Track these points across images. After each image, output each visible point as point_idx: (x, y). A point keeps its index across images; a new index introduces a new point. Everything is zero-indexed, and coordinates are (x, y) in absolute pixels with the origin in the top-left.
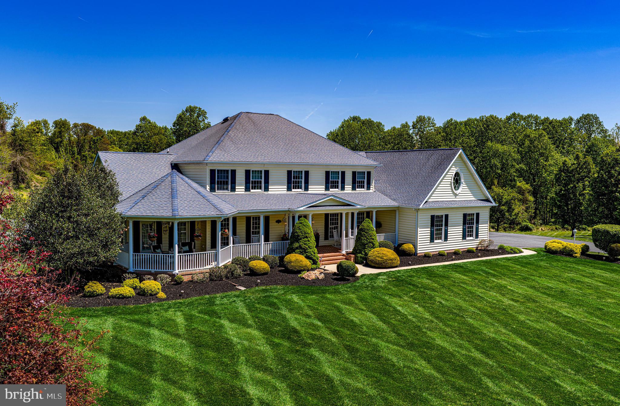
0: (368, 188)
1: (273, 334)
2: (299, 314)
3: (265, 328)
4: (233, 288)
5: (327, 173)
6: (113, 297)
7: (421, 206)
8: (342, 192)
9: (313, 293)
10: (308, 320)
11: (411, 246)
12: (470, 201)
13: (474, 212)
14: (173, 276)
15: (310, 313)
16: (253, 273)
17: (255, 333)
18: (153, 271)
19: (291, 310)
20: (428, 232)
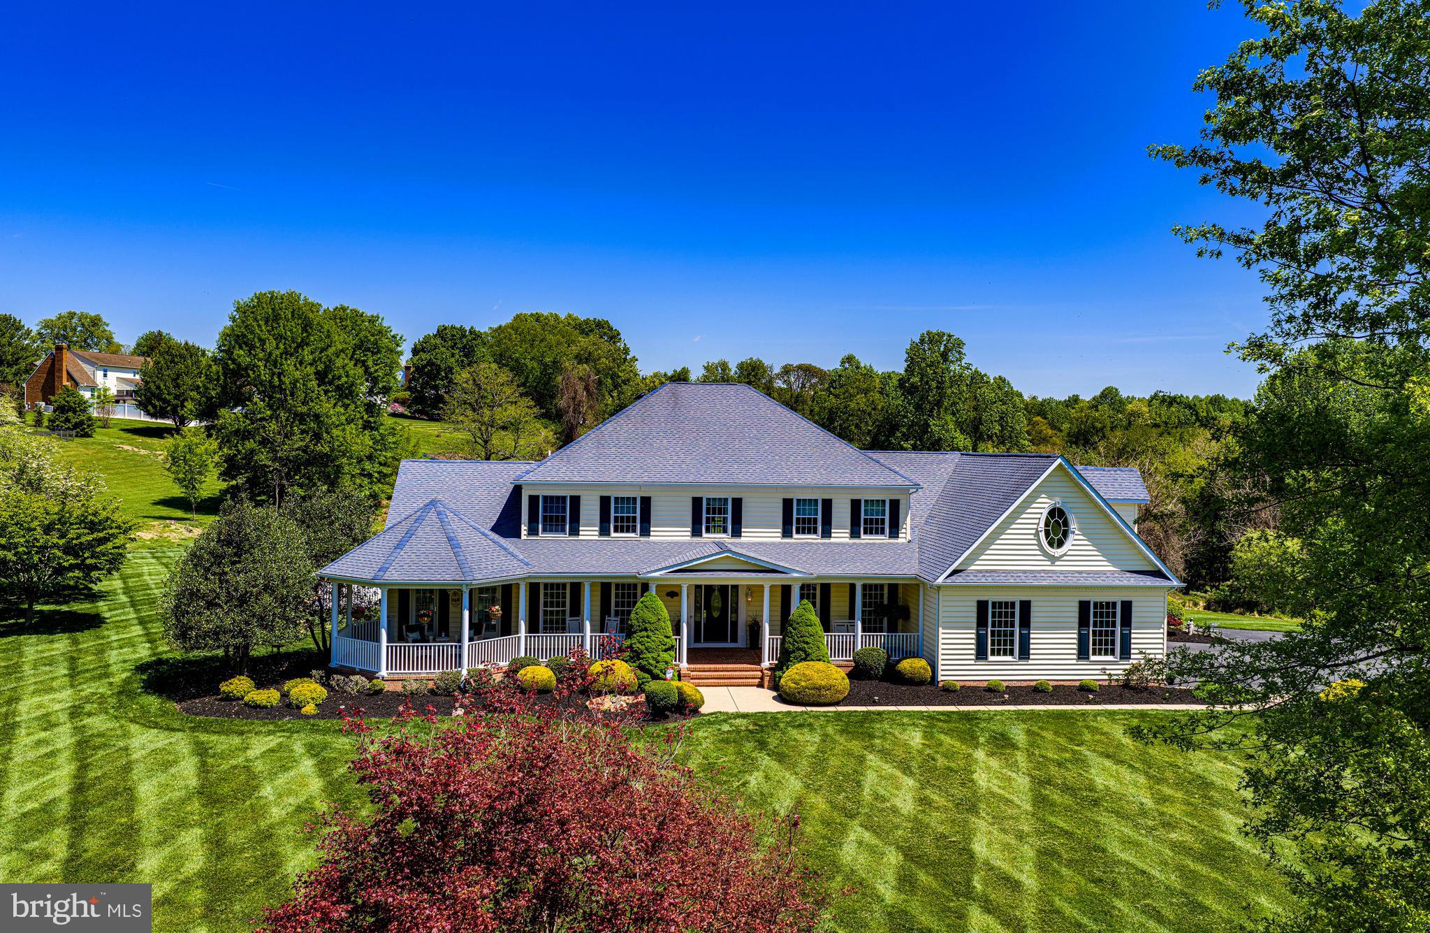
0: (894, 532)
5: (787, 504)
6: (246, 704)
7: (940, 580)
8: (826, 541)
11: (923, 664)
12: (1097, 572)
13: (1118, 598)
14: (371, 679)
18: (358, 668)
20: (969, 637)
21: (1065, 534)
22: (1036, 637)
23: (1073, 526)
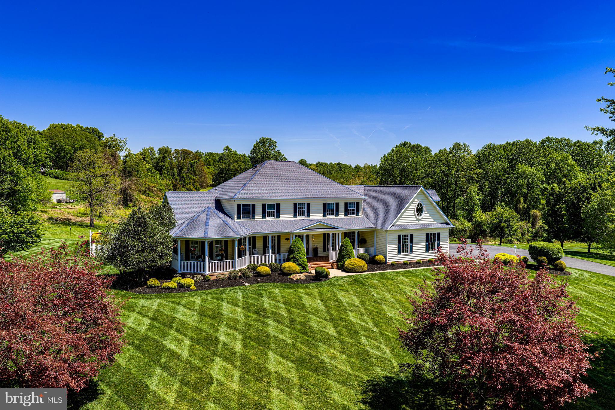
0: (358, 214)
1: (249, 311)
2: (273, 300)
3: (247, 308)
4: (242, 284)
5: (325, 205)
6: (164, 288)
7: (389, 229)
8: (337, 217)
9: (290, 288)
10: (277, 304)
11: (382, 257)
12: (431, 224)
13: (436, 232)
14: (204, 276)
15: (281, 300)
16: (259, 275)
17: (240, 310)
18: (193, 272)
19: (269, 298)
20: (396, 247)
21: (422, 212)
22: (414, 245)
23: (424, 209)
